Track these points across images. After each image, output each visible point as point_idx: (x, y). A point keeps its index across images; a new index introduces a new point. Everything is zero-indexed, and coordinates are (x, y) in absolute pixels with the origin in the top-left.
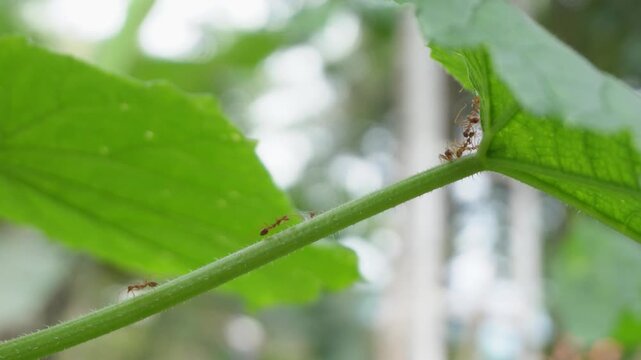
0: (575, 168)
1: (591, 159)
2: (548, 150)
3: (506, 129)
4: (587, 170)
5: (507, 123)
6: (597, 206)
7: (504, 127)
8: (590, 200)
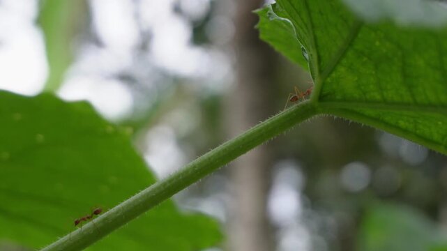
0: (397, 99)
1: (410, 87)
2: (371, 87)
3: (334, 75)
4: (407, 98)
5: (333, 69)
6: (418, 131)
7: (331, 73)
8: (411, 127)
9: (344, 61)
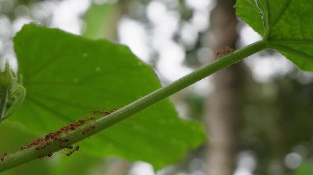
3: (277, 25)
9: (283, 17)
